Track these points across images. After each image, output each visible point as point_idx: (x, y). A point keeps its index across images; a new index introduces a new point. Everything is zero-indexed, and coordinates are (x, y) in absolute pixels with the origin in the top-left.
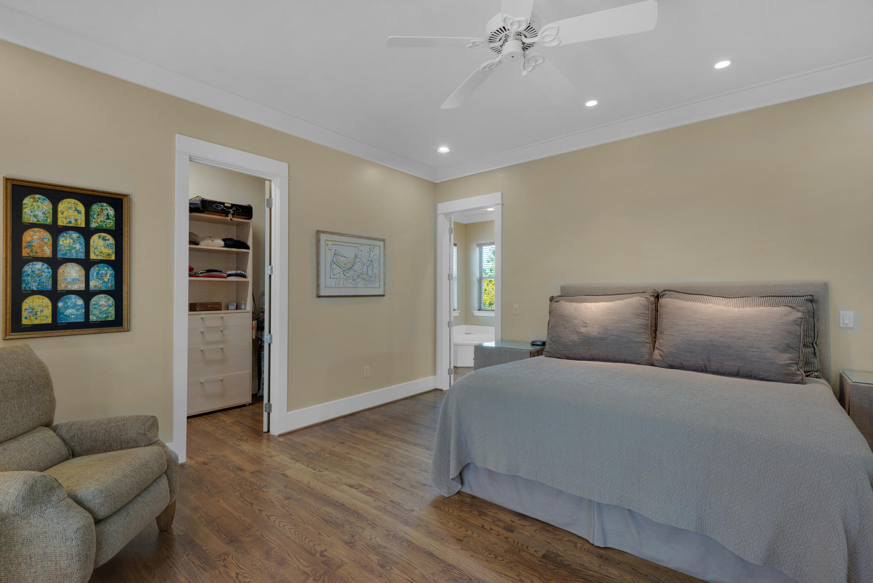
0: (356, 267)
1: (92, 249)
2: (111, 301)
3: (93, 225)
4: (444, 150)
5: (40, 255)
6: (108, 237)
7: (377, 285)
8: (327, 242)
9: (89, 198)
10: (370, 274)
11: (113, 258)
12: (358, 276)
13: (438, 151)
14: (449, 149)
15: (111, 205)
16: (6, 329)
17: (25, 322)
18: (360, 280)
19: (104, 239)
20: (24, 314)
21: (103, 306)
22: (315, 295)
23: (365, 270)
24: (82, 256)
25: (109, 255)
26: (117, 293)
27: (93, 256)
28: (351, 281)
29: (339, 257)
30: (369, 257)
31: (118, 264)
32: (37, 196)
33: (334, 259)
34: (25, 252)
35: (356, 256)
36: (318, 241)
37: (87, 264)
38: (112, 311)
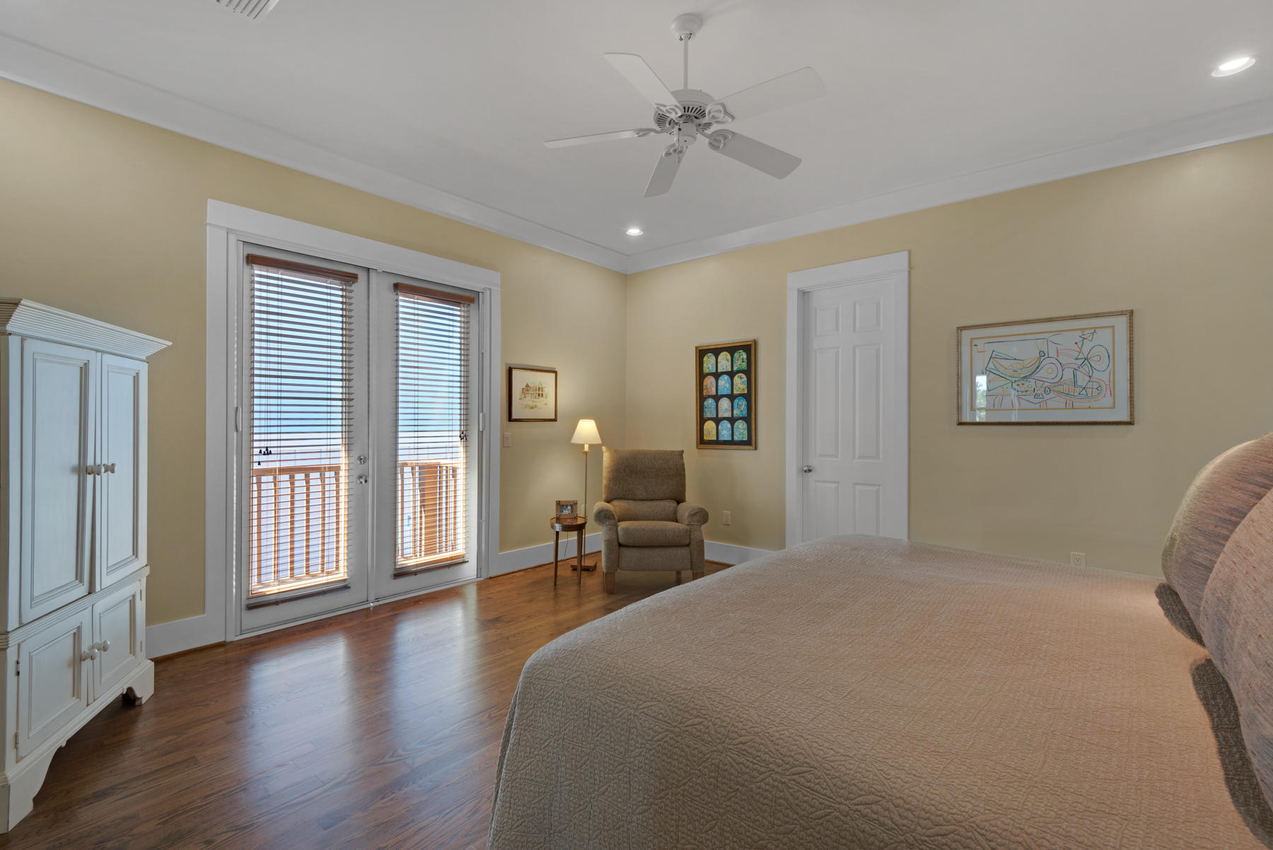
0: (1042, 374)
1: (734, 387)
2: (746, 425)
3: (735, 369)
4: (1234, 65)
5: (710, 394)
6: (743, 376)
7: (1107, 401)
8: (975, 342)
9: (732, 350)
10: (1082, 380)
11: (746, 392)
12: (1048, 390)
13: (1216, 74)
14: (1252, 58)
15: (745, 351)
16: (697, 442)
17: (705, 438)
18: (1052, 395)
19: (741, 378)
20: (705, 433)
21: (741, 430)
22: (955, 422)
23: (1068, 374)
24: (729, 392)
25: (743, 390)
26: (750, 419)
27: (735, 392)
28: (1031, 398)
29: (1002, 362)
30: (1081, 352)
31: (750, 397)
32: (709, 354)
33: (991, 365)
34: (705, 393)
35: (1042, 354)
36: (959, 343)
37: (732, 397)
38: (746, 432)
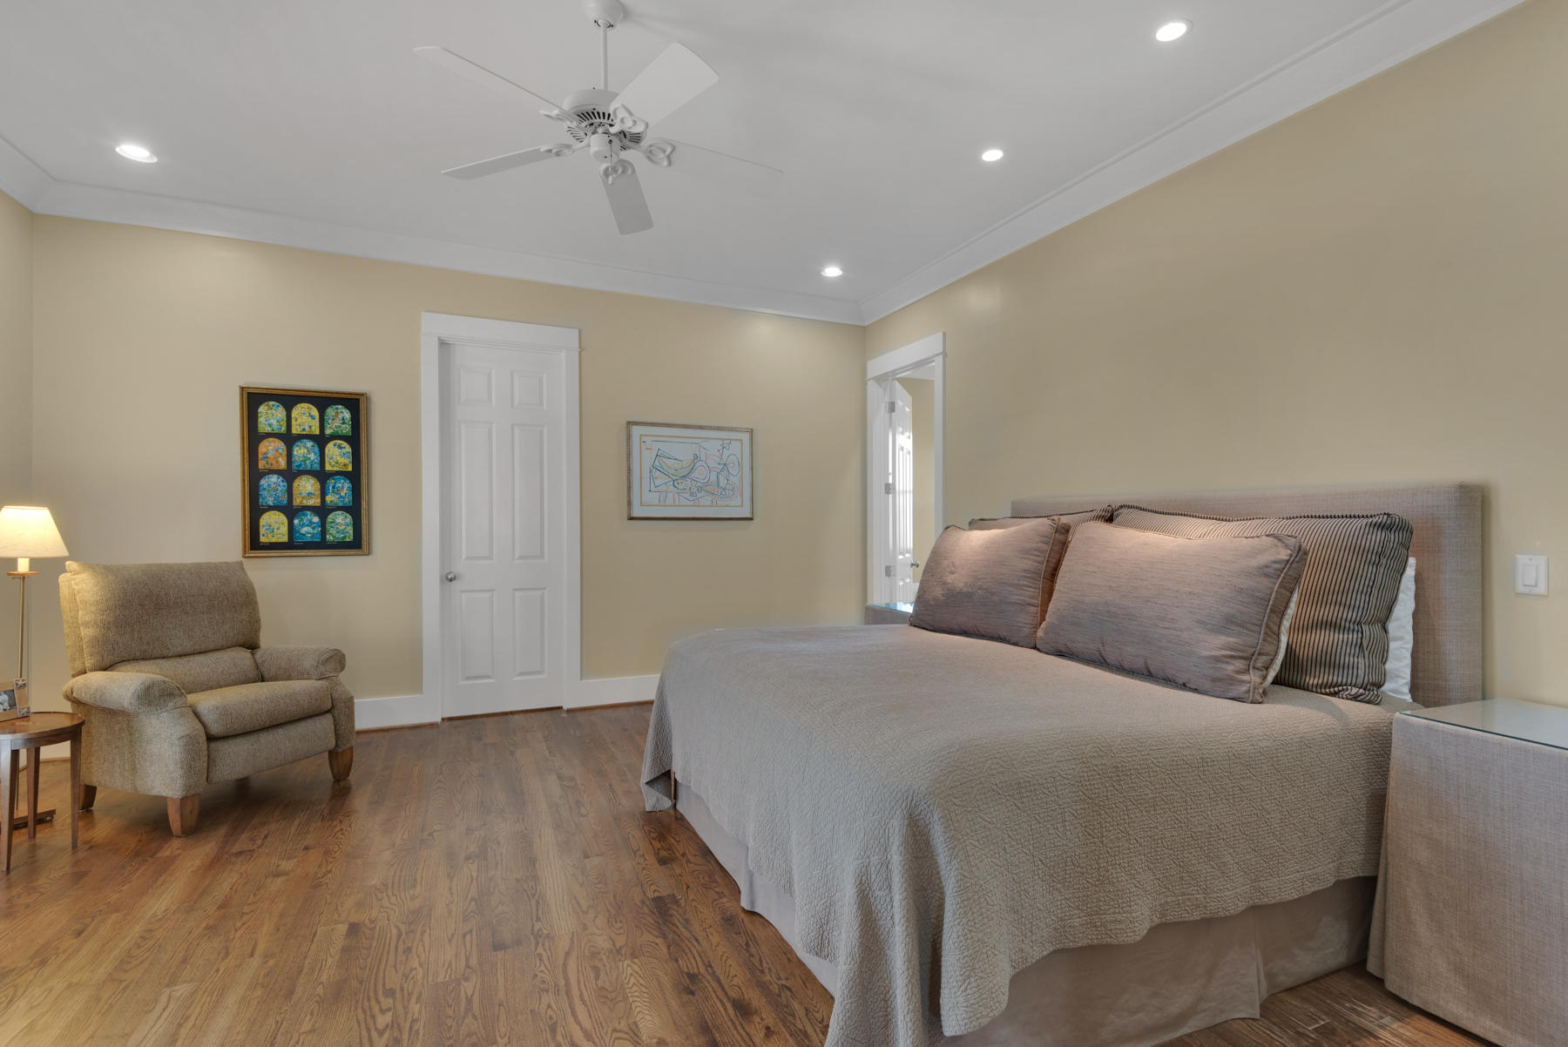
0: (694, 475)
1: (327, 459)
2: (349, 519)
3: (328, 432)
4: (832, 271)
5: (275, 467)
6: (345, 444)
7: (737, 501)
8: (644, 439)
9: (322, 401)
10: (723, 482)
11: (350, 469)
12: (700, 489)
13: (823, 274)
14: (842, 270)
15: (347, 407)
16: (245, 546)
17: (263, 539)
18: (703, 494)
19: (340, 447)
20: (262, 531)
21: (341, 524)
22: (626, 516)
23: (713, 476)
24: (317, 467)
25: (345, 465)
26: (355, 509)
27: (328, 468)
28: (687, 495)
29: (665, 460)
30: (722, 458)
31: (356, 476)
32: (271, 403)
33: (657, 463)
34: (262, 465)
35: (696, 457)
36: (629, 437)
37: (322, 476)
38: (350, 530)
